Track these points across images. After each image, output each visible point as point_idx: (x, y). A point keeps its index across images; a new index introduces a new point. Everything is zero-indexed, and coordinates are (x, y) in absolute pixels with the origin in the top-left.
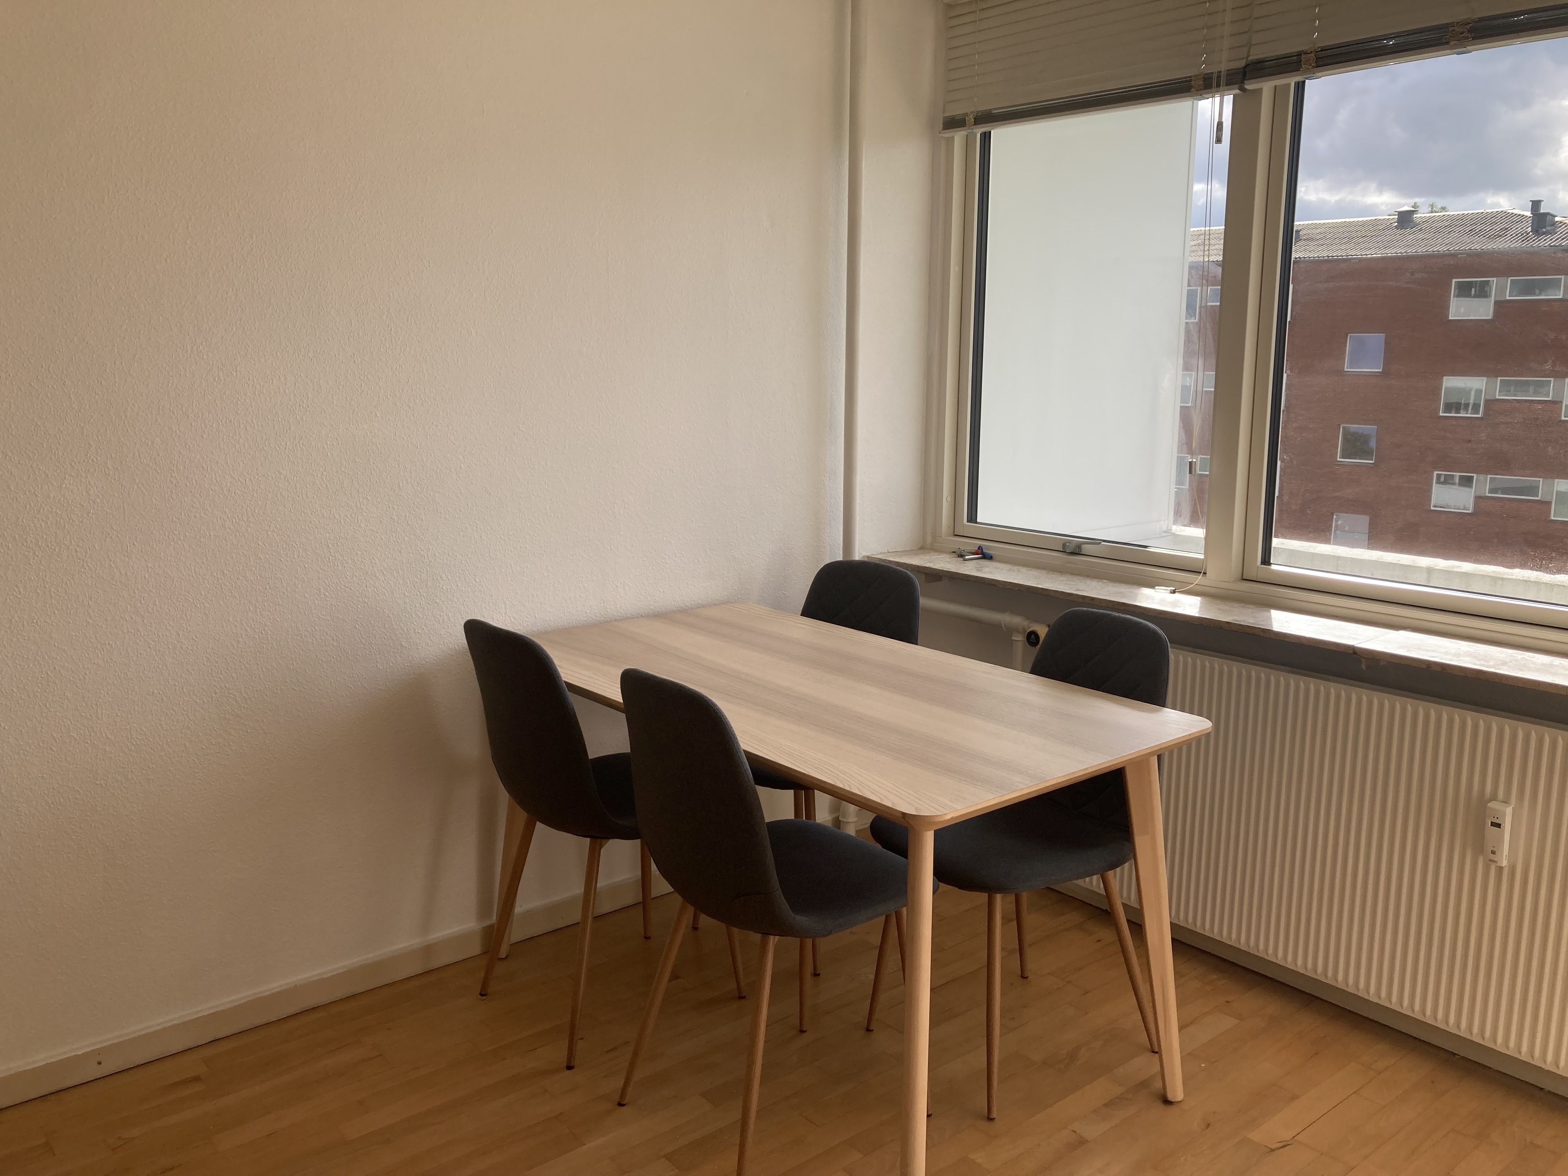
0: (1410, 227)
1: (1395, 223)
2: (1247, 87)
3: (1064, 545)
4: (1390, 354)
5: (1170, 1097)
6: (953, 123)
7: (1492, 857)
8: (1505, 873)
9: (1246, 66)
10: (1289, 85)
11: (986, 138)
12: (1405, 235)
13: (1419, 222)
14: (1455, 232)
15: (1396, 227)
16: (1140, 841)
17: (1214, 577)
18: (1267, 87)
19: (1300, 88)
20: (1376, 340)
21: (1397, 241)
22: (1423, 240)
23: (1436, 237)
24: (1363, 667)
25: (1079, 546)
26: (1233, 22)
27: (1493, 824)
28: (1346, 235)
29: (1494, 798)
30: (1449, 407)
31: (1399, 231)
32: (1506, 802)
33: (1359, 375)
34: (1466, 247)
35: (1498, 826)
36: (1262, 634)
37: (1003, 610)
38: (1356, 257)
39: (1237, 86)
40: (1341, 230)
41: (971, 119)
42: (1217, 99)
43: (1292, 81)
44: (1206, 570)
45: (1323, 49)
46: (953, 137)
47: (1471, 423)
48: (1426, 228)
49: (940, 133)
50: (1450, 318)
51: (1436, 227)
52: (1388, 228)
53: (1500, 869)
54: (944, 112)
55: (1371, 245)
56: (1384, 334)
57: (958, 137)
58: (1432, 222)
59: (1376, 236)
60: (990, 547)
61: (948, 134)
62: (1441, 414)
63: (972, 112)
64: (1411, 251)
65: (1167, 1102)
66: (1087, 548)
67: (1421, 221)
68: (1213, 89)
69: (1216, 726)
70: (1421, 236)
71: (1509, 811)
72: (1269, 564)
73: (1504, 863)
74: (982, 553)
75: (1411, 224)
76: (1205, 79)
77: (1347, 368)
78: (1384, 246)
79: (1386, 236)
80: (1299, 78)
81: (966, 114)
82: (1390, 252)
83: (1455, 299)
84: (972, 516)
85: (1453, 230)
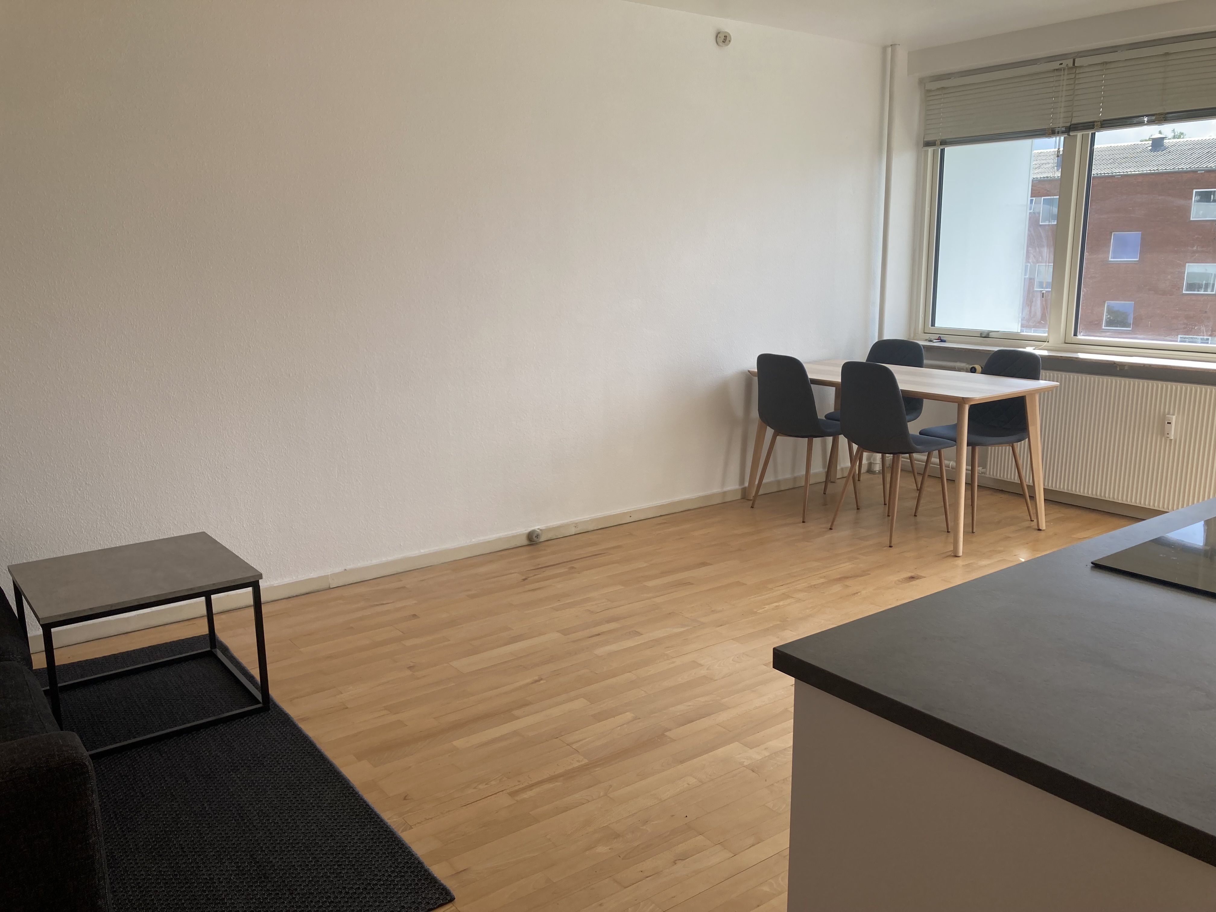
0: (1161, 150)
1: (1150, 147)
2: (1071, 134)
3: (981, 334)
4: (1146, 246)
5: (1040, 528)
6: (928, 144)
7: (1168, 436)
8: (1173, 442)
9: (1070, 126)
10: (1089, 134)
11: (943, 151)
12: (1157, 156)
13: (1168, 146)
14: (1195, 153)
15: (1151, 150)
16: (1031, 428)
17: (1052, 342)
18: (1079, 134)
19: (1093, 135)
20: (1135, 236)
21: (1151, 161)
22: (1170, 160)
23: (1181, 158)
24: (1118, 369)
25: (988, 334)
26: (1064, 107)
27: (1168, 423)
28: (1111, 157)
29: (1169, 414)
30: (1191, 287)
31: (1152, 154)
32: (1173, 415)
33: (1119, 264)
34: (1204, 166)
35: (1170, 423)
36: (1075, 359)
37: (956, 362)
38: (1119, 173)
39: (1067, 134)
40: (1107, 153)
41: (938, 142)
42: (1058, 138)
43: (1090, 133)
44: (1049, 340)
45: (1104, 121)
46: (928, 150)
47: (1207, 298)
48: (1174, 150)
49: (923, 148)
50: (1191, 219)
51: (1181, 150)
52: (1144, 151)
53: (1171, 440)
54: (924, 139)
55: (1131, 164)
56: (1141, 232)
57: (930, 150)
58: (1179, 146)
59: (1135, 158)
60: (944, 337)
61: (926, 148)
62: (1184, 292)
63: (939, 140)
64: (1162, 169)
65: (1039, 530)
66: (991, 335)
67: (1169, 145)
68: (1055, 135)
69: (1061, 384)
70: (1170, 157)
71: (1174, 417)
72: (1077, 336)
73: (1172, 438)
74: (941, 340)
75: (1162, 147)
76: (1052, 130)
77: (1111, 258)
78: (1140, 166)
79: (1142, 157)
80: (1094, 132)
81: (936, 140)
82: (1146, 170)
83: (1196, 203)
84: (933, 324)
85: (1194, 153)
